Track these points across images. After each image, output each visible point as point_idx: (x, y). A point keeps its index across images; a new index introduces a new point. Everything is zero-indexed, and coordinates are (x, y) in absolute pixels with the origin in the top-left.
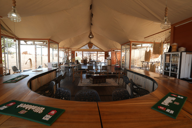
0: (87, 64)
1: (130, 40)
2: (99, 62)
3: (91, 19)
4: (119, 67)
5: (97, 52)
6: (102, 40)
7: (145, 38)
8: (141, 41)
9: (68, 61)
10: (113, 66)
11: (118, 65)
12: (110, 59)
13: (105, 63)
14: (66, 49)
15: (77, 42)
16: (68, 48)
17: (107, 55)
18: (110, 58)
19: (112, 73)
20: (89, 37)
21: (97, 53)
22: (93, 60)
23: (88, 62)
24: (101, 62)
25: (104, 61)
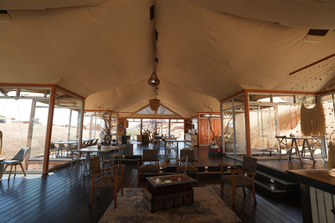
0: (148, 143)
1: (245, 87)
2: (173, 139)
3: (154, 47)
4: (219, 151)
5: (170, 119)
6: (178, 95)
7: (290, 74)
8: (270, 89)
9: (108, 137)
10: (203, 148)
11: (216, 147)
12: (196, 134)
13: (185, 141)
14: (107, 114)
15: (129, 98)
16: (110, 111)
17: (188, 126)
18: (195, 130)
19: (206, 168)
20: (149, 82)
21: (170, 122)
22: (160, 135)
23: (152, 140)
24: (178, 139)
25: (182, 138)
